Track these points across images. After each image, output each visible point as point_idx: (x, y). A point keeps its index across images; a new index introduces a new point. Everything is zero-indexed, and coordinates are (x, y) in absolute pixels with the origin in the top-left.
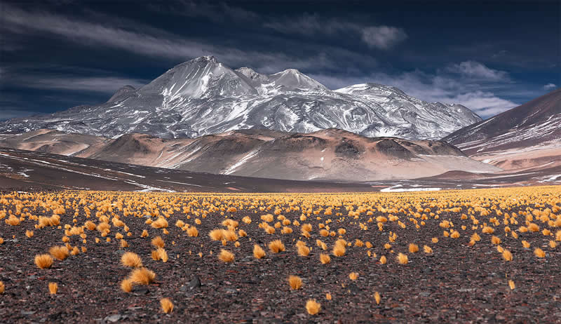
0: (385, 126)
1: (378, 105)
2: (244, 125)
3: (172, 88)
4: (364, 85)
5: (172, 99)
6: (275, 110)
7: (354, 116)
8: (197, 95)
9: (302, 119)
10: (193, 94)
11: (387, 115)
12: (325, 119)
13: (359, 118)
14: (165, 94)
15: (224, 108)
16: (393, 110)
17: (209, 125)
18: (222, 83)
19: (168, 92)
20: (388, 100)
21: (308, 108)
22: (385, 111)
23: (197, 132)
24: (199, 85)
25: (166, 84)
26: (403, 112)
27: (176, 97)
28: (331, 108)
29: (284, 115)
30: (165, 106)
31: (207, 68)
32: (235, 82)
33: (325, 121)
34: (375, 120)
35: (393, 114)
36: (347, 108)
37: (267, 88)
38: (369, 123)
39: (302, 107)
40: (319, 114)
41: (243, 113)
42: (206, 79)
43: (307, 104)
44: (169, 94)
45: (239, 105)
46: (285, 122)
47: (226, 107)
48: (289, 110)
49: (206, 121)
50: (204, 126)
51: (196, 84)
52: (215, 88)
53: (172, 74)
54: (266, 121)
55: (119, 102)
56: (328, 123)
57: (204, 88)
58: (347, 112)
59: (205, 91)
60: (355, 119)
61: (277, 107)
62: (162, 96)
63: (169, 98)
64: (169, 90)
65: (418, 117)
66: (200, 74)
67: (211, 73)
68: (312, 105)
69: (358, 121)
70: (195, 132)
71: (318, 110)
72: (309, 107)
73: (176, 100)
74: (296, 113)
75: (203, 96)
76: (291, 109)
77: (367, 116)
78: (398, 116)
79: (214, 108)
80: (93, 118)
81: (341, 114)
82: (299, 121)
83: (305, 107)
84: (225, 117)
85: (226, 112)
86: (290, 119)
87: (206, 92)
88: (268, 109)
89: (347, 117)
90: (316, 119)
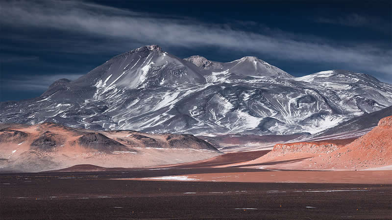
0: (332, 114)
1: (334, 93)
2: (166, 114)
3: (108, 79)
4: (331, 72)
5: (106, 90)
6: (207, 99)
7: (300, 104)
8: (134, 85)
9: (237, 107)
10: (130, 85)
11: (341, 103)
12: (265, 107)
13: (306, 106)
14: (98, 86)
15: (154, 98)
16: (348, 98)
17: (132, 115)
18: (163, 72)
19: (102, 84)
20: (350, 88)
21: (247, 96)
22: (339, 99)
23: (116, 123)
24: (138, 75)
25: (101, 76)
26: (359, 100)
27: (110, 88)
28: (275, 96)
29: (217, 104)
30: (97, 97)
31: (149, 58)
32: (180, 71)
33: (265, 110)
34: (325, 108)
35: (347, 102)
36: (293, 96)
37: (217, 76)
38: (316, 111)
39: (240, 96)
40: (259, 102)
41: (172, 103)
42: (146, 69)
43: (247, 92)
44: (103, 86)
45: (171, 94)
46: (217, 111)
47: (156, 97)
48: (223, 98)
49: (130, 111)
50: (126, 116)
51: (135, 74)
52: (155, 78)
53: (109, 66)
54: (195, 110)
55: (47, 96)
56: (268, 111)
57: (142, 78)
58: (293, 100)
59: (143, 81)
60: (301, 107)
61: (211, 96)
62: (95, 88)
63: (102, 89)
64: (103, 82)
65: (377, 105)
66: (141, 64)
67: (152, 63)
68: (252, 94)
69: (303, 110)
70: (113, 123)
71: (258, 99)
72: (249, 96)
73: (109, 91)
74: (231, 102)
75: (140, 86)
76: (227, 98)
77: (316, 104)
78: (353, 104)
79: (142, 98)
80: (12, 113)
81: (286, 102)
82: (232, 110)
83: (244, 95)
84: (152, 107)
85: (154, 102)
86: (223, 108)
87: (144, 83)
88: (200, 98)
89: (292, 105)
90: (254, 107)
